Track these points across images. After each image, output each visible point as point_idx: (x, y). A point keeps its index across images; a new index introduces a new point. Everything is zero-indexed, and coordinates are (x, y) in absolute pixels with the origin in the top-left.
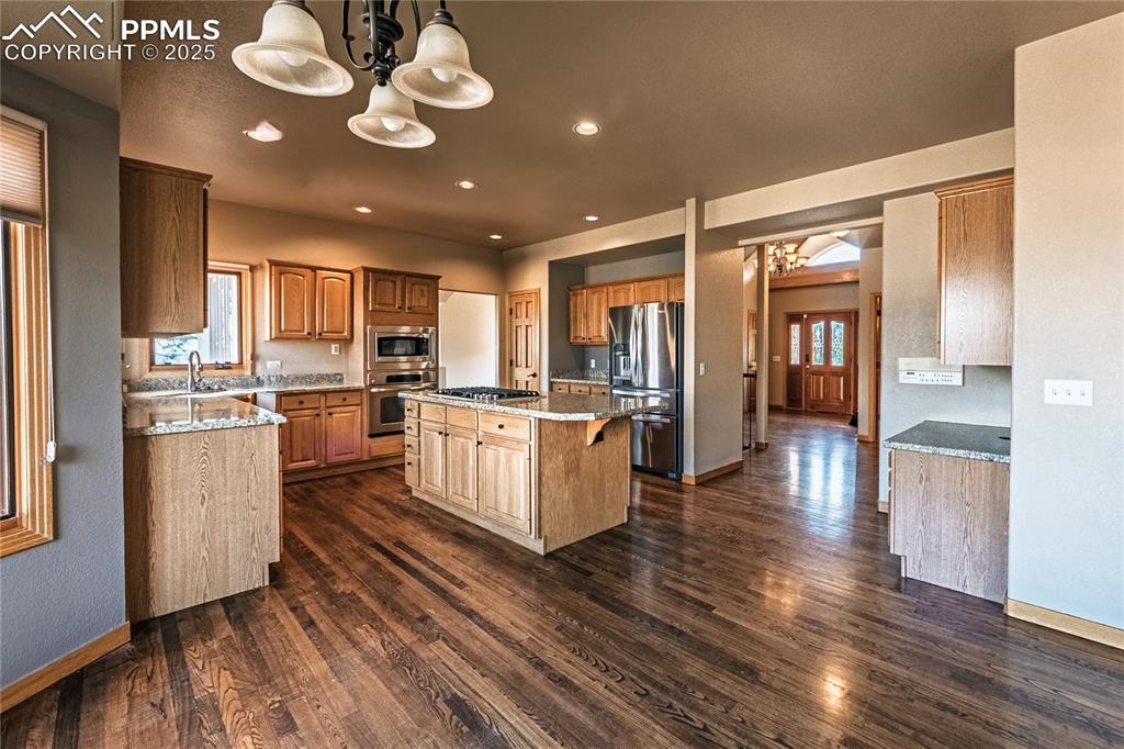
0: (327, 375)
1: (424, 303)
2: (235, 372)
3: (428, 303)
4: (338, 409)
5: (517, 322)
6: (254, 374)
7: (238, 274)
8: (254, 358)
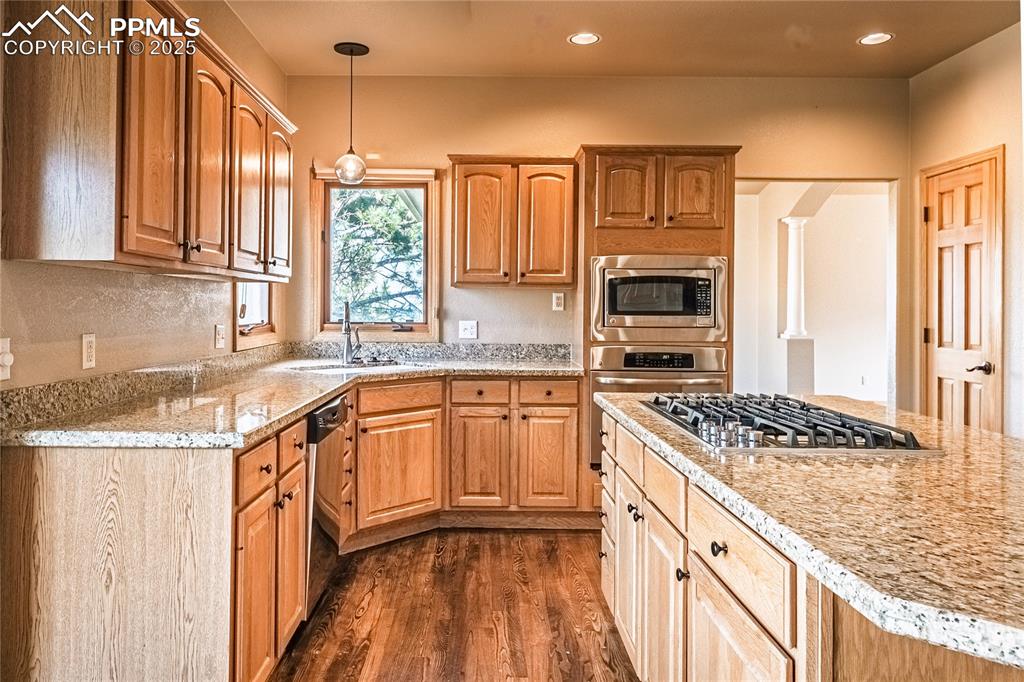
0: (544, 347)
1: (701, 206)
2: (416, 336)
3: (712, 204)
4: (538, 411)
5: (939, 239)
6: (441, 340)
7: (425, 185)
8: (441, 314)
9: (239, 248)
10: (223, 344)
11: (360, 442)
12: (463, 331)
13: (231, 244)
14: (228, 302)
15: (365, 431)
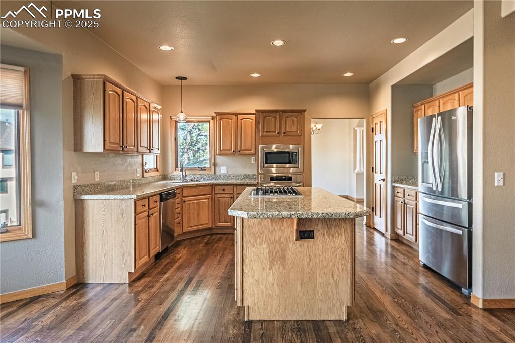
0: (249, 175)
1: (294, 129)
2: (207, 172)
5: (375, 138)
6: (215, 173)
7: (209, 121)
8: (215, 165)
9: (140, 146)
10: (139, 175)
11: (183, 205)
12: (223, 170)
13: (137, 145)
14: (141, 162)
15: (184, 201)
